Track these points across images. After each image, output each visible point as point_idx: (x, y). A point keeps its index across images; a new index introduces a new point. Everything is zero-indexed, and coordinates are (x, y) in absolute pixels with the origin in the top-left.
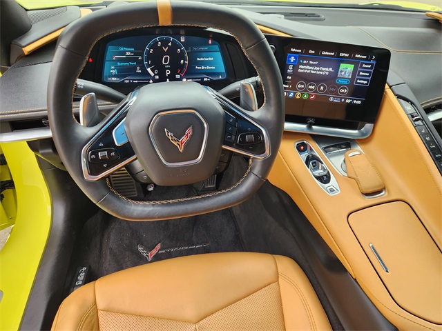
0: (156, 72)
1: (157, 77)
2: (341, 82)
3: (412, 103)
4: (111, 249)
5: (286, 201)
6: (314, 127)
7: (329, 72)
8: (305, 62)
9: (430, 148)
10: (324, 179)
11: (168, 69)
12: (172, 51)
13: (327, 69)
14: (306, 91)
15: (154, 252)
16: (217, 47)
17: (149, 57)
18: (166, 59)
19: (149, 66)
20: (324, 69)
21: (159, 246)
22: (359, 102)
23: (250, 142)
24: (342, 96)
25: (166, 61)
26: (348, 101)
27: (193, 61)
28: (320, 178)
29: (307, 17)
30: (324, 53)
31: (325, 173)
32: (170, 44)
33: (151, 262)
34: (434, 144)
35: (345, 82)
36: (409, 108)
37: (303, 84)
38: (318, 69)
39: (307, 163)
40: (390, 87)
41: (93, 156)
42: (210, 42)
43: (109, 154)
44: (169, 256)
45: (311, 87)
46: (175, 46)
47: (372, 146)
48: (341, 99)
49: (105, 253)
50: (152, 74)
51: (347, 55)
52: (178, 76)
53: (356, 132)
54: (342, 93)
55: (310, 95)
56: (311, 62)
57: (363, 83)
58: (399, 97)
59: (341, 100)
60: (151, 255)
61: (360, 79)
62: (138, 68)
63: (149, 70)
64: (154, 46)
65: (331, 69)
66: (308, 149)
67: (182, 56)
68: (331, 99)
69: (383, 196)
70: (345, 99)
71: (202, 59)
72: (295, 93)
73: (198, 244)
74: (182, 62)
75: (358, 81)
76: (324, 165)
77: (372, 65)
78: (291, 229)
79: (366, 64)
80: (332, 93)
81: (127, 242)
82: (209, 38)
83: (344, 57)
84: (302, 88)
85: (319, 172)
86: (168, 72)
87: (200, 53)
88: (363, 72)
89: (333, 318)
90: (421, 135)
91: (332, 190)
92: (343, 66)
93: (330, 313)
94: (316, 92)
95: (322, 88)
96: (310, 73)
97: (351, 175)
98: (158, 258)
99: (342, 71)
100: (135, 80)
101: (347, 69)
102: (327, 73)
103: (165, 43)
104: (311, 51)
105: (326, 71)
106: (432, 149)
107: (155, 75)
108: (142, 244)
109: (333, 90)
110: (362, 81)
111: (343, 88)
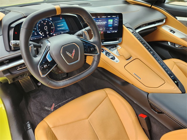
0: (43, 33)
1: (43, 35)
2: (110, 26)
3: (131, 29)
4: (34, 112)
5: (101, 70)
6: (104, 43)
7: (106, 23)
8: (97, 21)
10: (113, 58)
11: (47, 31)
12: (48, 24)
13: (105, 22)
15: (53, 107)
16: (64, 20)
17: (39, 28)
18: (46, 27)
19: (40, 31)
20: (104, 22)
21: (54, 104)
22: (116, 31)
23: (93, 50)
24: (111, 30)
25: (46, 28)
26: (113, 32)
27: (56, 27)
28: (112, 59)
29: (86, 5)
30: (103, 17)
31: (113, 56)
32: (46, 22)
33: (53, 111)
34: (141, 40)
35: (111, 26)
36: (131, 30)
37: (101, 28)
38: (102, 23)
39: (106, 55)
40: (124, 25)
41: (42, 68)
42: (61, 18)
43: (47, 65)
44: (60, 106)
45: (101, 29)
46: (48, 22)
48: (111, 31)
49: (32, 115)
50: (42, 35)
51: (110, 17)
52: (51, 34)
53: (117, 41)
55: (101, 32)
56: (99, 21)
58: (127, 28)
60: (52, 109)
62: (35, 33)
63: (40, 33)
64: (40, 23)
65: (106, 22)
66: (104, 50)
67: (52, 25)
68: (108, 32)
69: (132, 59)
70: (112, 31)
71: (59, 25)
73: (69, 98)
74: (52, 28)
76: (112, 54)
77: (118, 19)
78: (106, 79)
79: (116, 19)
80: (108, 30)
81: (40, 107)
82: (60, 17)
83: (109, 17)
84: (101, 30)
85: (111, 57)
86: (47, 33)
87: (58, 23)
88: (116, 21)
89: (128, 100)
90: (137, 38)
91: (117, 61)
92: (109, 20)
93: (127, 99)
95: (104, 29)
96: (100, 25)
97: (121, 55)
98: (55, 109)
99: (109, 22)
100: (35, 38)
101: (111, 21)
102: (105, 24)
103: (44, 21)
104: (98, 17)
105: (104, 23)
107: (43, 34)
108: (46, 106)
109: (108, 29)
110: (116, 25)
111: (111, 28)
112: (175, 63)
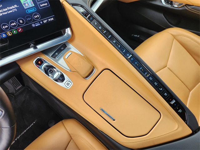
2: (30, 11)
3: (82, 6)
7: (16, 8)
9: (103, 33)
14: (11, 28)
20: (11, 8)
22: (52, 19)
24: (38, 20)
26: (45, 21)
28: (58, 80)
31: (60, 74)
35: (33, 10)
38: (6, 9)
39: (46, 73)
45: (13, 24)
47: (76, 41)
54: (37, 18)
55: (17, 30)
57: (45, 6)
58: (73, 5)
59: (40, 23)
61: (42, 4)
65: (16, 6)
66: (43, 62)
68: (33, 25)
69: (95, 73)
70: (42, 21)
72: (6, 33)
75: (41, 6)
76: (57, 69)
80: (30, 21)
85: (56, 75)
90: (96, 27)
91: (68, 84)
94: (19, 26)
95: (21, 21)
99: (25, 4)
102: (16, 10)
105: (13, 8)
106: (105, 34)
109: (29, 19)
110: (44, 5)
111: (36, 15)
112: (174, 37)
